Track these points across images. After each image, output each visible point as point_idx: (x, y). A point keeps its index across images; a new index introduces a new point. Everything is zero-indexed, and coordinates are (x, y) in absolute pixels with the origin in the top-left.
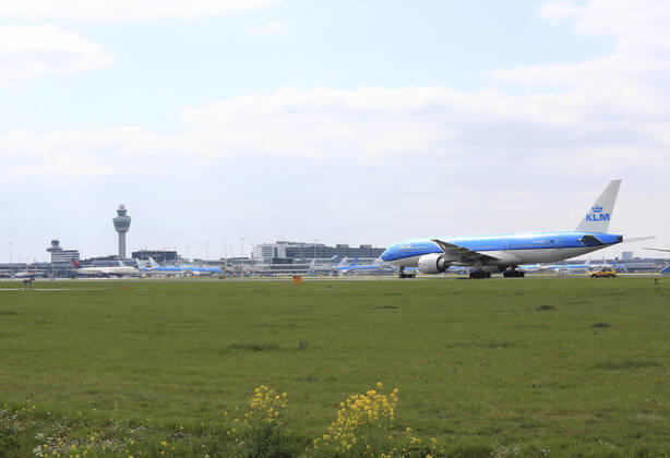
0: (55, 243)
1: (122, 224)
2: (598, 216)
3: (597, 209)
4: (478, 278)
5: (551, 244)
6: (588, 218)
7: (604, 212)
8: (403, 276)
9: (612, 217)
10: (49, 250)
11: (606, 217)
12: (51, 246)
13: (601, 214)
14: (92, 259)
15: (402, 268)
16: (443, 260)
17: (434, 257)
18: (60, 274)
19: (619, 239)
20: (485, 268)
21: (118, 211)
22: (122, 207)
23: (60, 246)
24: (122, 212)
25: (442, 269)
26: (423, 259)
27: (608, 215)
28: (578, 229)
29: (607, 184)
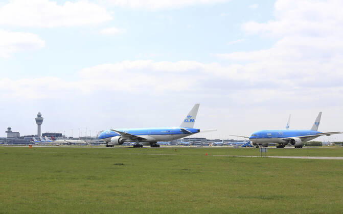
0: (9, 129)
1: (39, 121)
2: (189, 121)
3: (189, 117)
4: (137, 147)
5: (169, 133)
6: (185, 121)
7: (192, 118)
8: (108, 146)
9: (195, 121)
10: (6, 132)
11: (193, 121)
12: (7, 130)
13: (191, 119)
14: (25, 136)
15: (107, 143)
16: (121, 139)
17: (118, 137)
18: (10, 143)
19: (198, 131)
20: (140, 143)
21: (38, 115)
22: (39, 113)
23: (12, 130)
24: (39, 116)
25: (121, 143)
26: (113, 139)
27: (194, 120)
28: (181, 126)
29: (193, 106)
